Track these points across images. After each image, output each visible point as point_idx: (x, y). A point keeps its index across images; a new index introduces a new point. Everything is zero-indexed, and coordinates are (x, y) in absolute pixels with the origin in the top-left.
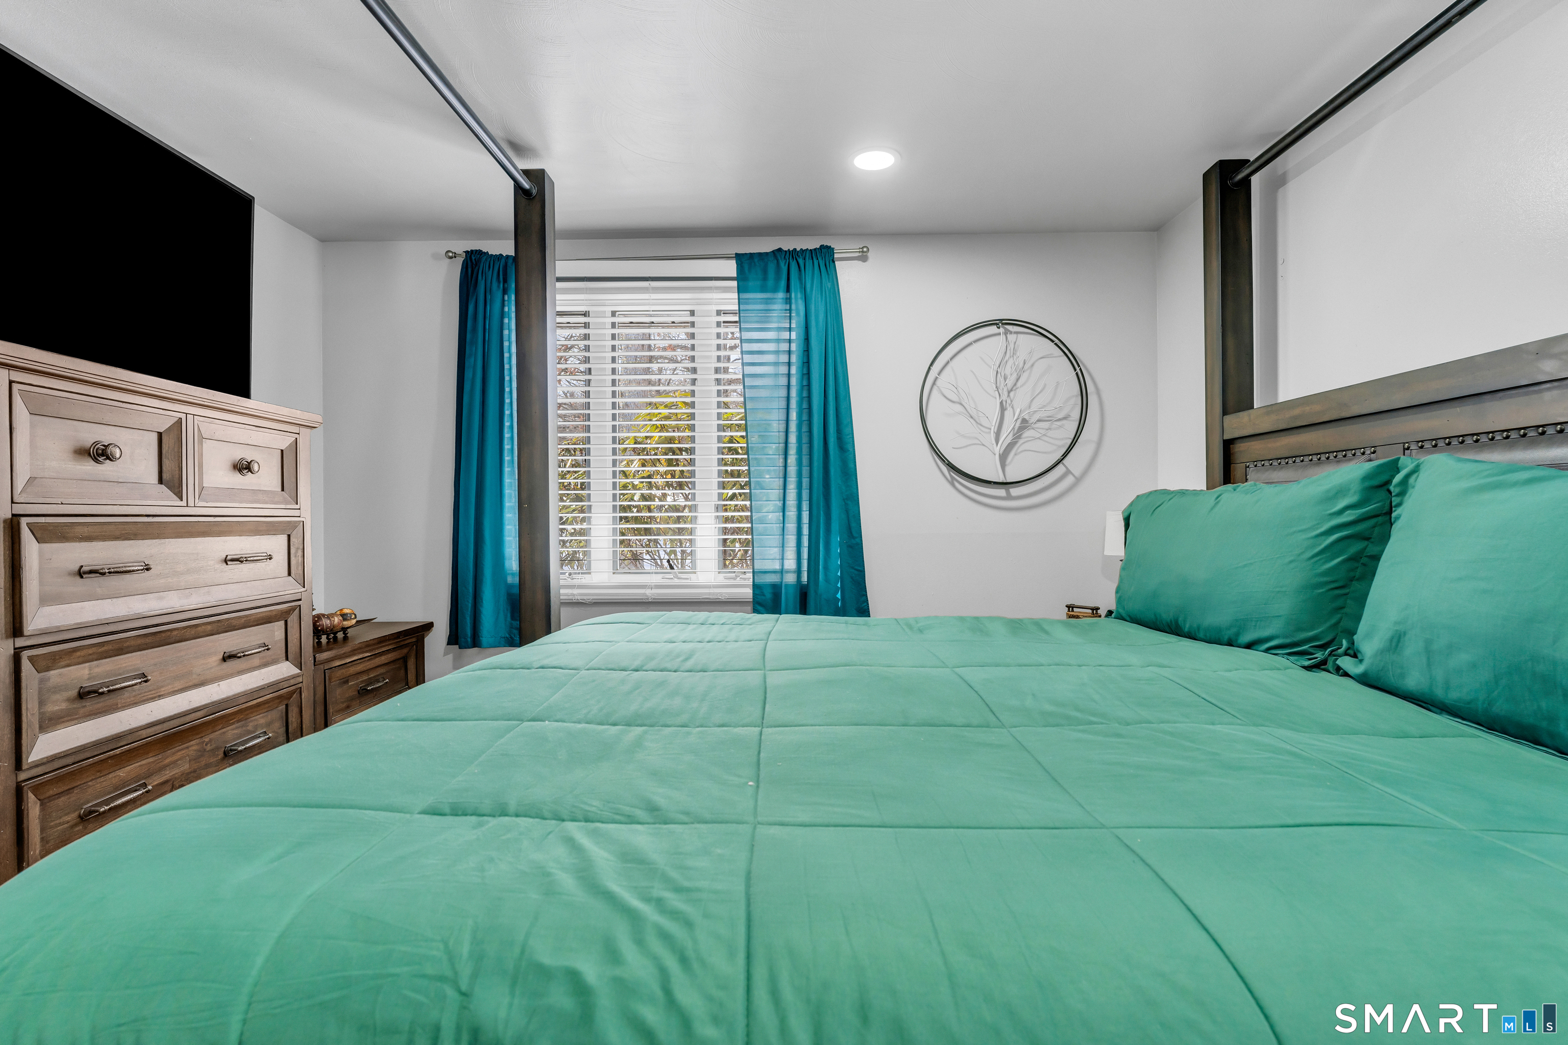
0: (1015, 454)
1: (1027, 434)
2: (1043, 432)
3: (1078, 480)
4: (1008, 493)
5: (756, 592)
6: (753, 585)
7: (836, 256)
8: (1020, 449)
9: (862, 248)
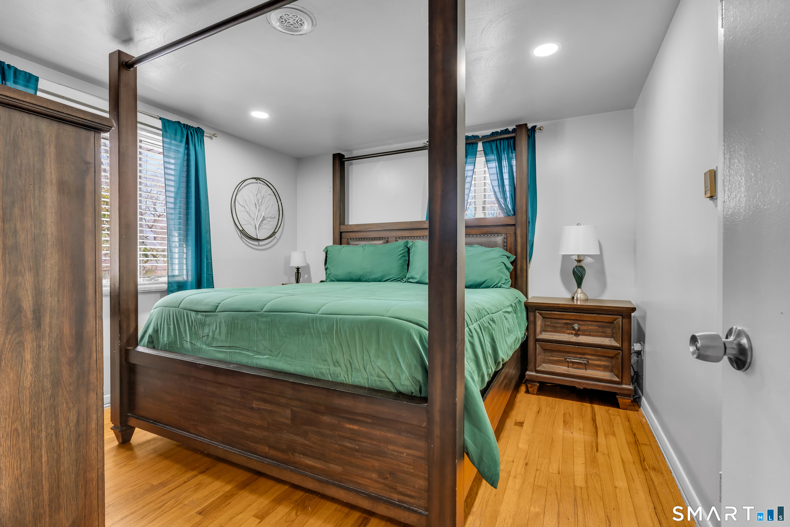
0: (261, 229)
1: (264, 222)
2: (268, 222)
3: (278, 240)
4: (259, 244)
5: (169, 286)
6: (168, 282)
7: (205, 134)
8: (262, 228)
9: (215, 134)
